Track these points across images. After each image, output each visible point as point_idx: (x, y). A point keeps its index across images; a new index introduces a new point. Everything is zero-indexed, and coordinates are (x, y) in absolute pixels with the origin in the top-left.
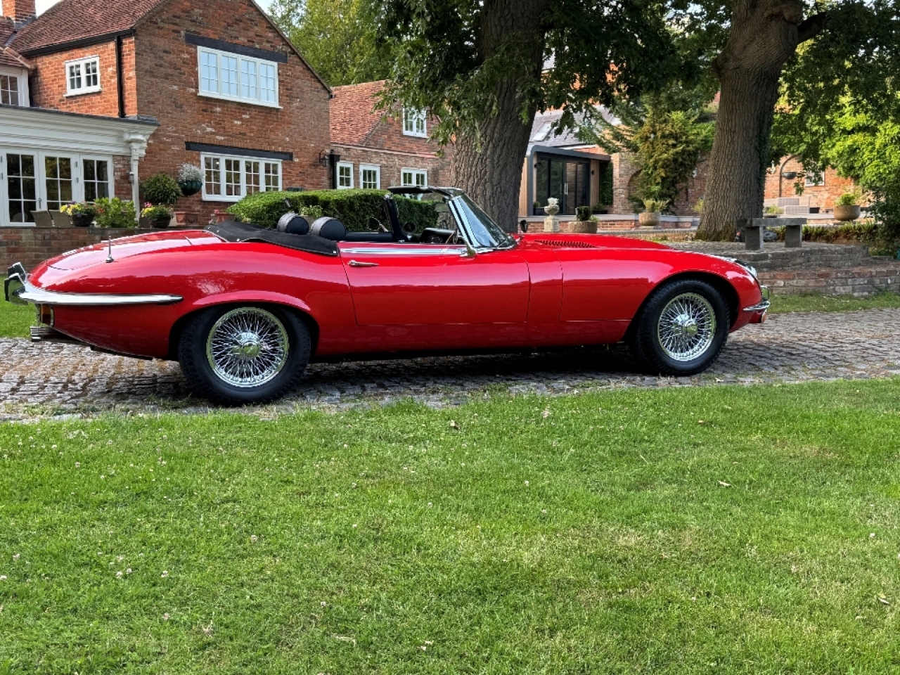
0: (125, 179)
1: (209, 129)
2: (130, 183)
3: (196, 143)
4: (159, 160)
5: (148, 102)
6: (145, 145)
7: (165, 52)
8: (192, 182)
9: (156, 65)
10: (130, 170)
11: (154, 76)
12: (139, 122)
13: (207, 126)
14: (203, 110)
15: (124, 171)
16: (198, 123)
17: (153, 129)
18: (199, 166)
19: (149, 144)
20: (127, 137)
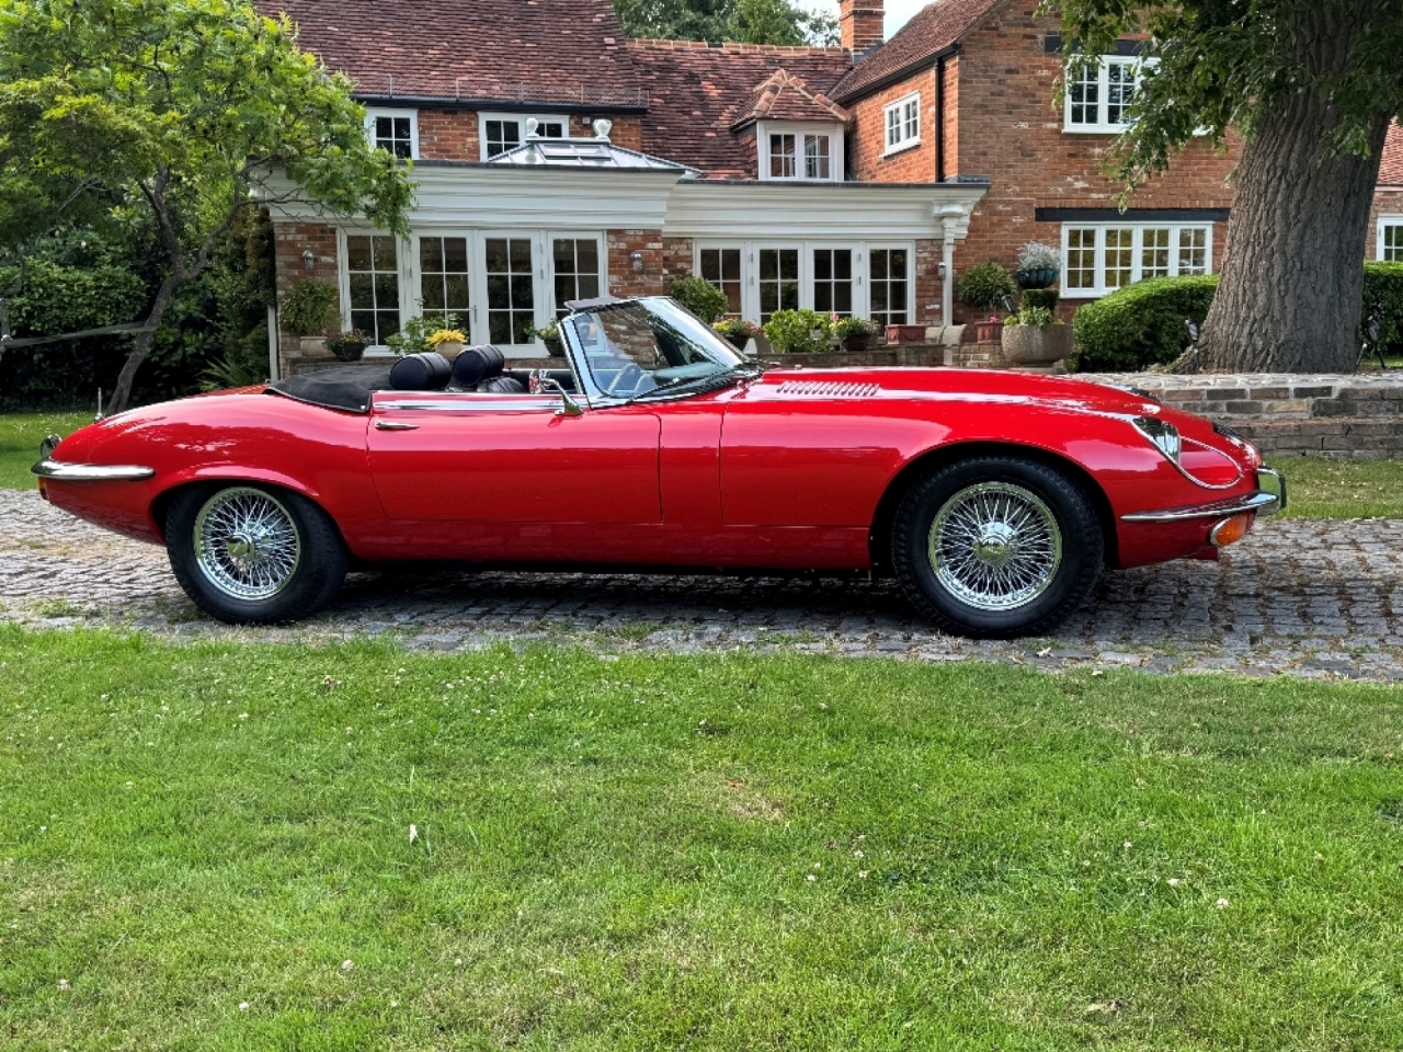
0: (932, 274)
1: (1080, 185)
2: (941, 279)
3: (1053, 209)
4: (990, 242)
5: (976, 154)
6: (967, 220)
7: (1010, 71)
8: (1039, 270)
9: (992, 94)
10: (941, 259)
11: (987, 112)
12: (962, 185)
13: (1077, 180)
14: (1070, 155)
15: (932, 262)
16: (1057, 178)
17: (979, 194)
18: (1058, 246)
19: (973, 218)
20: (937, 210)
